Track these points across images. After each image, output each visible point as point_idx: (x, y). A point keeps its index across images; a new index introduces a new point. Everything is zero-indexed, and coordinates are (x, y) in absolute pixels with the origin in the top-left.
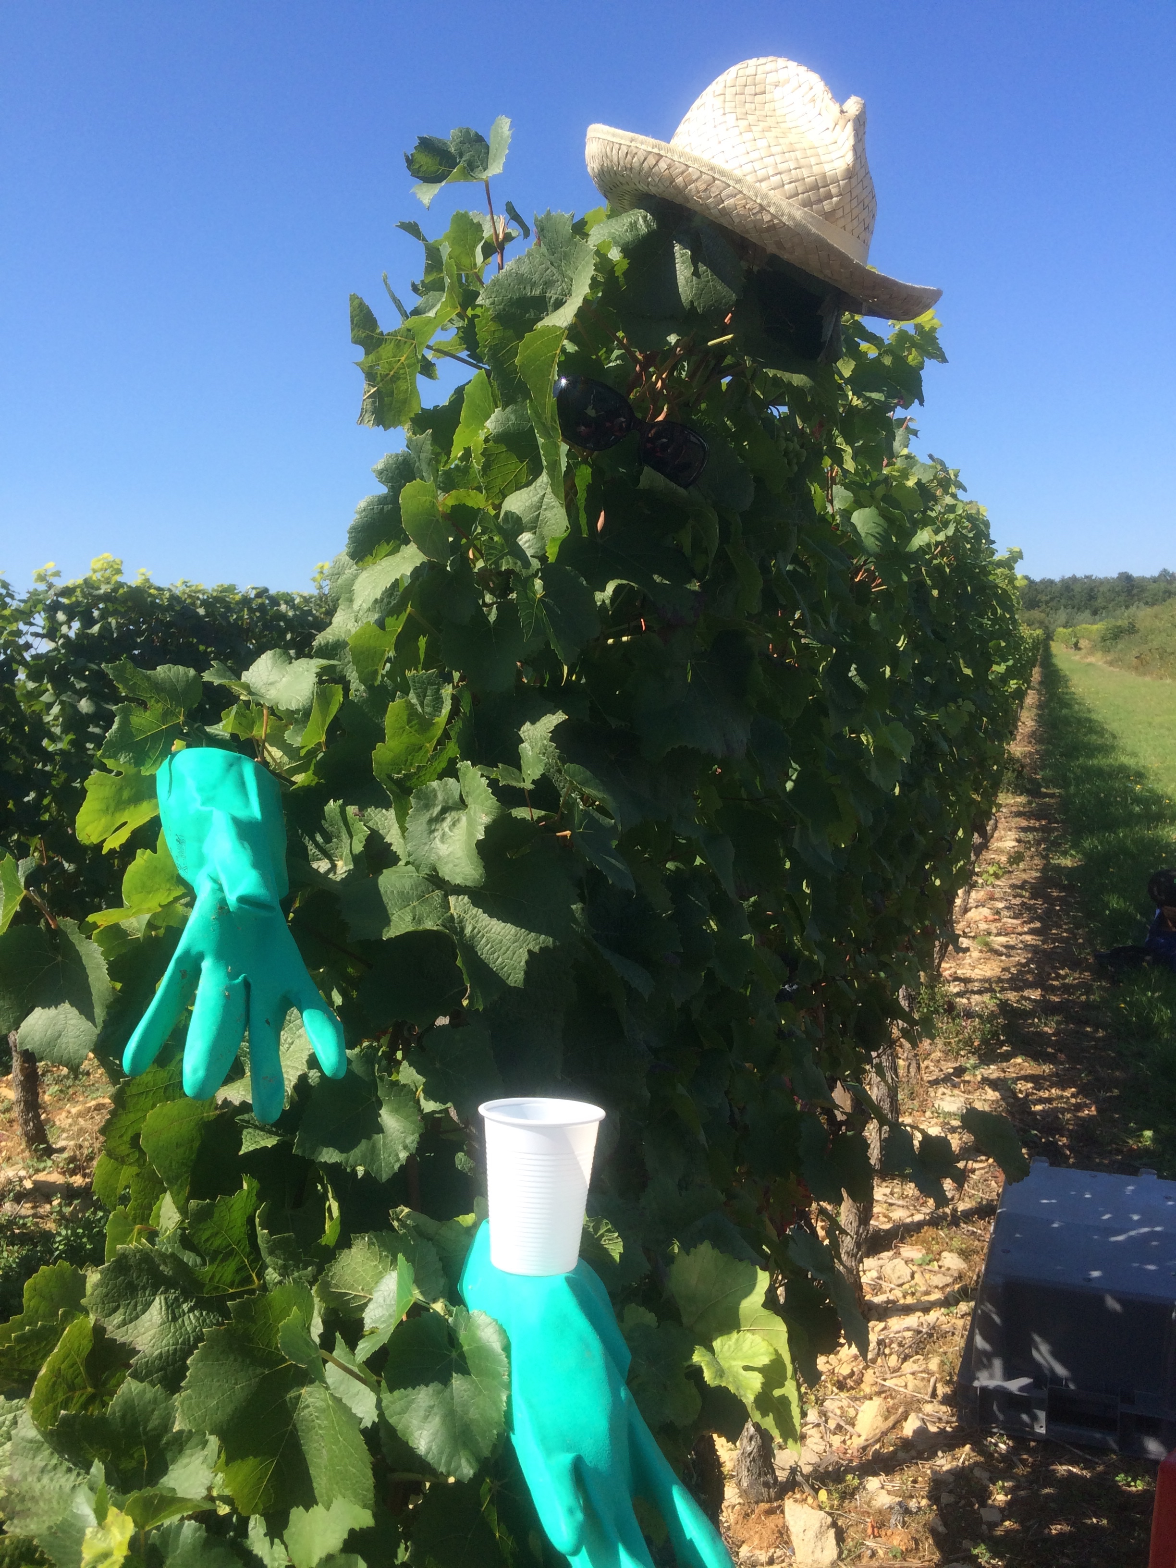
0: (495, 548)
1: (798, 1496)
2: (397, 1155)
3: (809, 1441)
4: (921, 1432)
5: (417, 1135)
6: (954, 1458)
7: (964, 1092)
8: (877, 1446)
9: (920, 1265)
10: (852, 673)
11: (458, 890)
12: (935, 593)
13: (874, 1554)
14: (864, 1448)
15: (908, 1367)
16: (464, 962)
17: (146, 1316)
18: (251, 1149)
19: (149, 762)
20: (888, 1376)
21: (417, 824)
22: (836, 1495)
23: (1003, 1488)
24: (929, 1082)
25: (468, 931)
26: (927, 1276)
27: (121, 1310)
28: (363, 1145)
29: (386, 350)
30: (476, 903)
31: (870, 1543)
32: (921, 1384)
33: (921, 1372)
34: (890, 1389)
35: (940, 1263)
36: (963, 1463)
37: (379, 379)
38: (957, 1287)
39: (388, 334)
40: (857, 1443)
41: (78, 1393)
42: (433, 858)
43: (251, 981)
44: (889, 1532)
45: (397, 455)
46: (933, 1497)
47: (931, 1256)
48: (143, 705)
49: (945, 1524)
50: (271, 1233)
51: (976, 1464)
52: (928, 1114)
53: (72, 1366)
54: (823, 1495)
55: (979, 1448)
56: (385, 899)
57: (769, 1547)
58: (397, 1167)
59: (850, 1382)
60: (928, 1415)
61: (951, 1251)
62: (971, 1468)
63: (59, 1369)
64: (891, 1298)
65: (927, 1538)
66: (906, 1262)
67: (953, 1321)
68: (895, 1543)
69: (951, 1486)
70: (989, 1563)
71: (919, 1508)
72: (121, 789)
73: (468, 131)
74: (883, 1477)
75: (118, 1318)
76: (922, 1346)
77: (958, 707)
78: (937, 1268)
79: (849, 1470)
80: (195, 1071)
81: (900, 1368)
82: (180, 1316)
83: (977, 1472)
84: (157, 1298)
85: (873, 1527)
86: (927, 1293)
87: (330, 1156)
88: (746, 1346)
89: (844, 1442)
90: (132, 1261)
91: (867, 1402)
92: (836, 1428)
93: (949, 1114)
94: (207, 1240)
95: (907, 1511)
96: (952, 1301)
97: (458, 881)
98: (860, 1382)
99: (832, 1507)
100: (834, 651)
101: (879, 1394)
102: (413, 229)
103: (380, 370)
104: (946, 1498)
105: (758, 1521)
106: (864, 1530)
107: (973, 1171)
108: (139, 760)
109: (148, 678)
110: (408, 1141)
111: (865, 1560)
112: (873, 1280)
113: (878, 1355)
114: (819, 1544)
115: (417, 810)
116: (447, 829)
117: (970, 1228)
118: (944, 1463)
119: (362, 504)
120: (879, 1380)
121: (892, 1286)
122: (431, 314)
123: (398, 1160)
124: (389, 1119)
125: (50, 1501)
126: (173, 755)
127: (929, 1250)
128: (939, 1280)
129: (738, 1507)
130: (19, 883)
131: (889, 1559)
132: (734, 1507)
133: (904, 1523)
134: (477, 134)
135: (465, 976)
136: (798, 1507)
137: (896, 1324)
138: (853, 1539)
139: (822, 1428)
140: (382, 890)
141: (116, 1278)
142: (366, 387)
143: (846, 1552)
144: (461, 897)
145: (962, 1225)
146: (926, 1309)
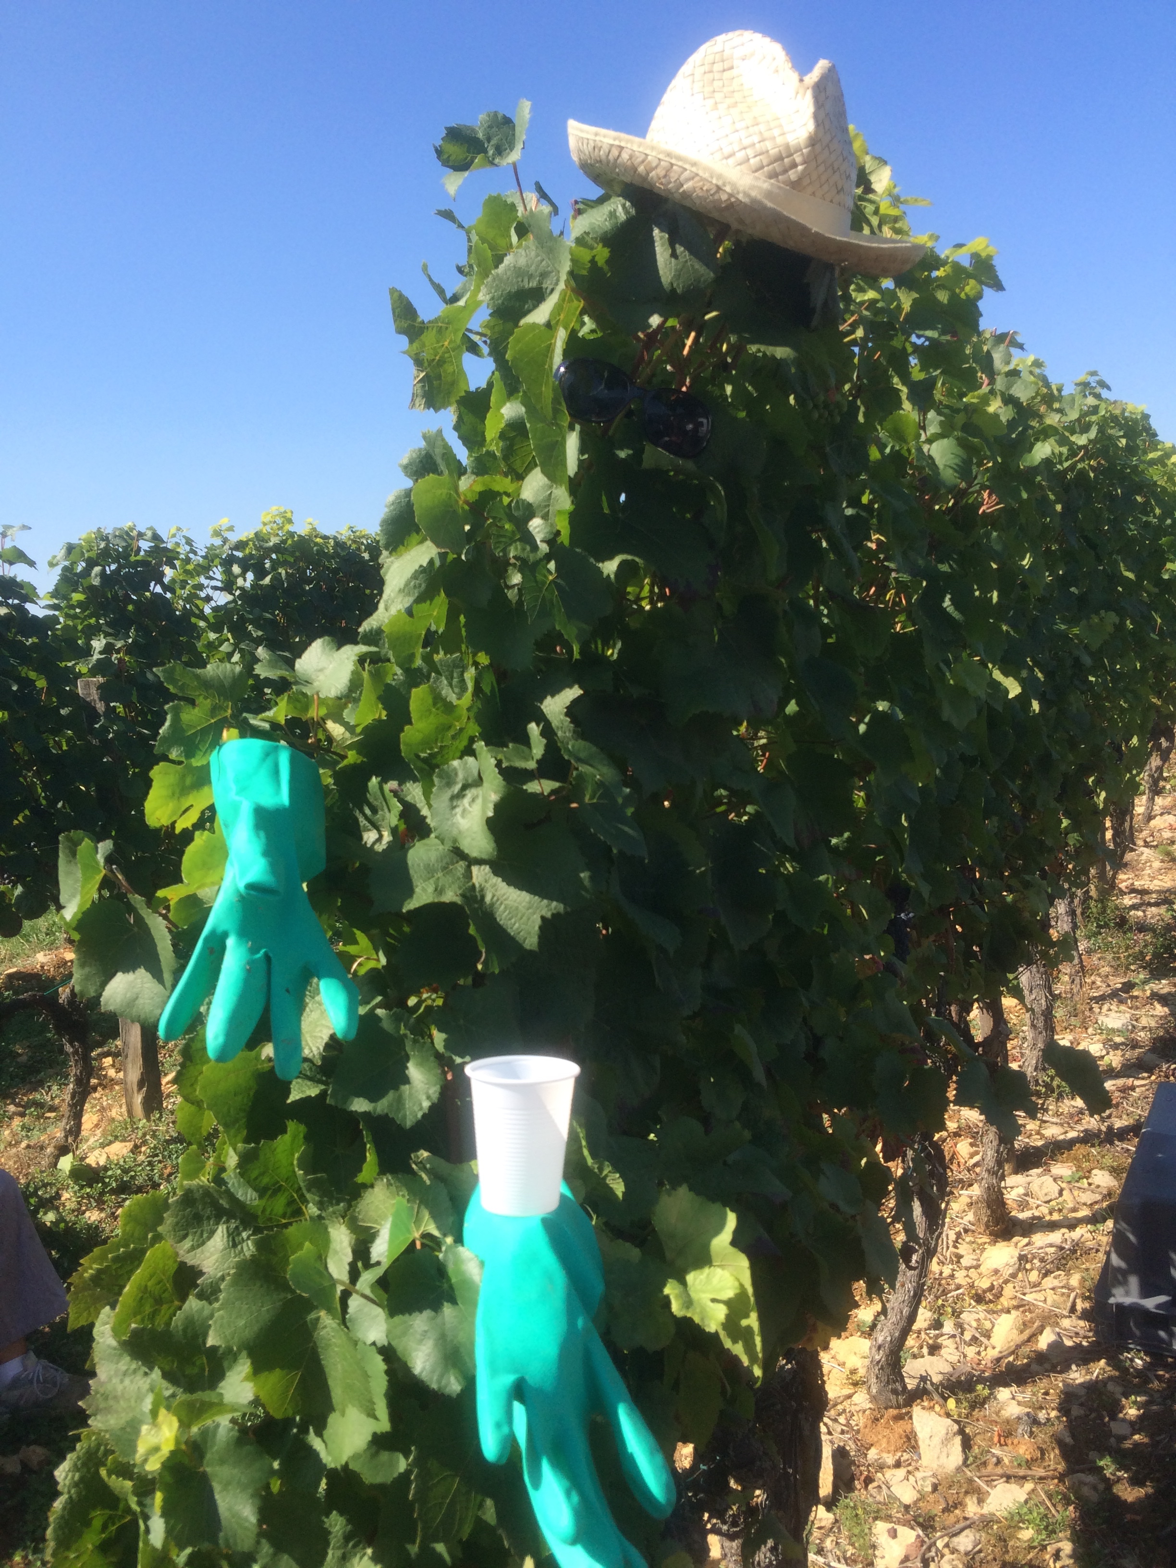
0: (504, 536)
1: (926, 1404)
2: (421, 1104)
3: (943, 1351)
4: (1056, 1346)
5: (438, 1087)
6: (1088, 1372)
7: (1131, 1008)
8: (1011, 1359)
9: (1069, 1182)
10: (947, 603)
11: (480, 862)
12: (1059, 507)
13: (999, 1462)
14: (998, 1360)
15: (1049, 1282)
16: (478, 930)
17: (210, 1243)
18: (297, 1098)
19: (199, 754)
20: (1028, 1290)
21: (441, 800)
22: (965, 1404)
23: (1135, 1402)
24: (1094, 998)
25: (488, 899)
26: (1076, 1193)
27: (190, 1237)
28: (391, 1095)
29: (429, 338)
30: (496, 872)
31: (996, 1451)
32: (1062, 1299)
33: (1062, 1287)
34: (1029, 1303)
35: (1090, 1181)
36: (1097, 1377)
37: (426, 364)
38: (1105, 1204)
39: (429, 322)
40: (991, 1354)
41: (165, 1307)
42: (455, 832)
43: (271, 955)
44: (1016, 1441)
45: (420, 450)
46: (1064, 1408)
47: (1080, 1173)
48: (192, 702)
49: (1073, 1436)
50: (306, 1174)
51: (1110, 1378)
52: (1090, 1030)
53: (159, 1283)
54: (951, 1403)
55: (1114, 1362)
56: (411, 872)
57: (896, 1451)
58: (420, 1115)
59: (989, 1296)
60: (1065, 1330)
61: (1102, 1169)
62: (1105, 1382)
63: (146, 1286)
64: (1037, 1214)
65: (1053, 1449)
66: (1055, 1180)
67: (1100, 1238)
68: (1021, 1451)
69: (1083, 1400)
70: (1114, 1475)
71: (1048, 1420)
72: (183, 777)
73: (496, 114)
74: (1014, 1388)
75: (187, 1243)
76: (1064, 1262)
77: (1101, 619)
78: (1086, 1185)
79: (981, 1380)
80: (216, 1038)
81: (1040, 1283)
82: (240, 1243)
83: (1111, 1387)
84: (220, 1228)
85: (999, 1436)
86: (1074, 1210)
87: (360, 1105)
88: (715, 1281)
89: (979, 1353)
90: (197, 1196)
91: (1004, 1316)
92: (971, 1340)
93: (1113, 1030)
94: (256, 1178)
95: (1035, 1422)
96: (1099, 1217)
97: (474, 854)
98: (999, 1296)
99: (959, 1416)
100: (924, 584)
101: (1017, 1307)
102: (448, 215)
103: (426, 355)
104: (1076, 1411)
105: (887, 1426)
106: (991, 1439)
107: (1133, 1088)
108: (190, 753)
109: (197, 677)
110: (431, 1091)
111: (990, 1468)
112: (1019, 1196)
113: (1019, 1270)
114: (945, 1449)
115: (440, 788)
116: (467, 805)
117: (1125, 1146)
118: (1077, 1376)
119: (391, 498)
120: (1019, 1295)
121: (1039, 1202)
122: (461, 303)
123: (421, 1109)
124: (414, 1071)
125: (129, 1400)
126: (221, 746)
127: (1079, 1168)
128: (1088, 1197)
129: (868, 1412)
130: (97, 863)
131: (1013, 1467)
132: (864, 1411)
133: (1032, 1433)
134: (505, 117)
135: (480, 942)
136: (925, 1414)
137: (1040, 1239)
138: (979, 1447)
139: (958, 1339)
140: (410, 862)
141: (184, 1210)
142: (415, 372)
143: (971, 1459)
144: (483, 867)
145: (1116, 1142)
146: (1072, 1225)
